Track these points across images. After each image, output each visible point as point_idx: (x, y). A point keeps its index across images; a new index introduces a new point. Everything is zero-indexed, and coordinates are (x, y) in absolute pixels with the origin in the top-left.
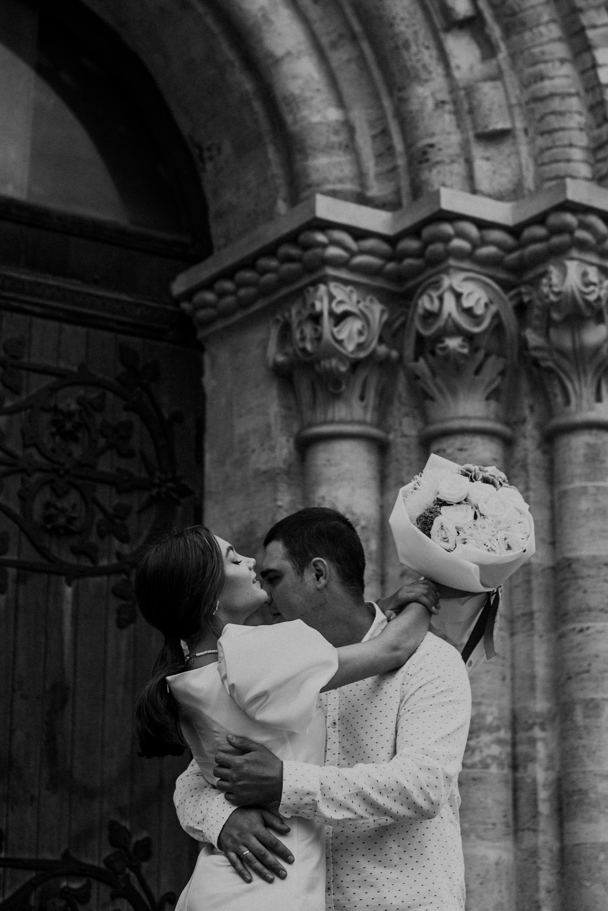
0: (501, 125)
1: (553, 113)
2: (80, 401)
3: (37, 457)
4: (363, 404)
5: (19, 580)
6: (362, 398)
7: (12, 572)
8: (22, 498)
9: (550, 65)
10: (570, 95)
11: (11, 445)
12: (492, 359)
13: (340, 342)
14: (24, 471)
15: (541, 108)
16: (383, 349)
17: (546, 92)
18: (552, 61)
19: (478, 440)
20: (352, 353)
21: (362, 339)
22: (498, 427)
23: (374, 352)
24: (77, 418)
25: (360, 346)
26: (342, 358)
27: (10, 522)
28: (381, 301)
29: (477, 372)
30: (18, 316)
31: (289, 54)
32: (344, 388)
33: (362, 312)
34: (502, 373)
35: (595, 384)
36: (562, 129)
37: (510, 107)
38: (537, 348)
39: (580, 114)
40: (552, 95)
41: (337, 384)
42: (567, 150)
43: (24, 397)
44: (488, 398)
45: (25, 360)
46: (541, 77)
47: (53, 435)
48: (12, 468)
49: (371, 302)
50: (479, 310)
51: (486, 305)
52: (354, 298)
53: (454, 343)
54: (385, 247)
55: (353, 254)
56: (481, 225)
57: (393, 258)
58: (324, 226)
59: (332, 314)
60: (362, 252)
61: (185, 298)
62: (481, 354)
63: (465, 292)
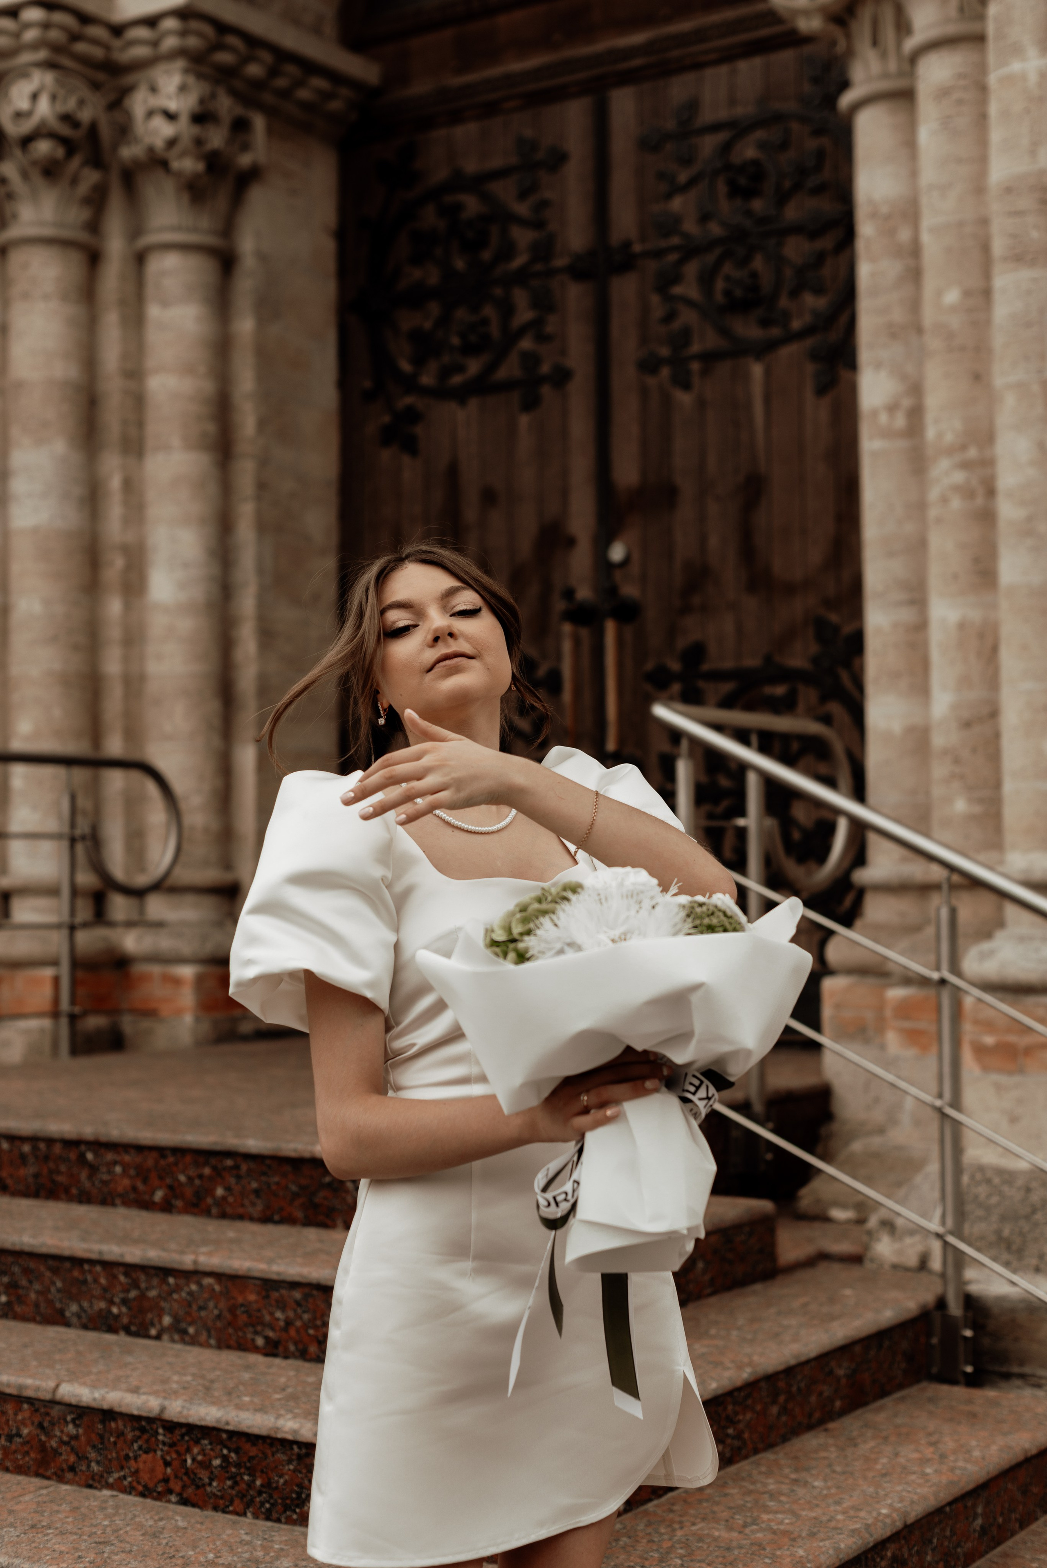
2: (761, 146)
3: (716, 230)
4: (879, 51)
5: (704, 372)
7: (696, 366)
11: (686, 226)
14: (701, 249)
24: (754, 168)
27: (691, 311)
30: (686, 76)
43: (698, 164)
45: (699, 122)
47: (731, 198)
48: (690, 251)
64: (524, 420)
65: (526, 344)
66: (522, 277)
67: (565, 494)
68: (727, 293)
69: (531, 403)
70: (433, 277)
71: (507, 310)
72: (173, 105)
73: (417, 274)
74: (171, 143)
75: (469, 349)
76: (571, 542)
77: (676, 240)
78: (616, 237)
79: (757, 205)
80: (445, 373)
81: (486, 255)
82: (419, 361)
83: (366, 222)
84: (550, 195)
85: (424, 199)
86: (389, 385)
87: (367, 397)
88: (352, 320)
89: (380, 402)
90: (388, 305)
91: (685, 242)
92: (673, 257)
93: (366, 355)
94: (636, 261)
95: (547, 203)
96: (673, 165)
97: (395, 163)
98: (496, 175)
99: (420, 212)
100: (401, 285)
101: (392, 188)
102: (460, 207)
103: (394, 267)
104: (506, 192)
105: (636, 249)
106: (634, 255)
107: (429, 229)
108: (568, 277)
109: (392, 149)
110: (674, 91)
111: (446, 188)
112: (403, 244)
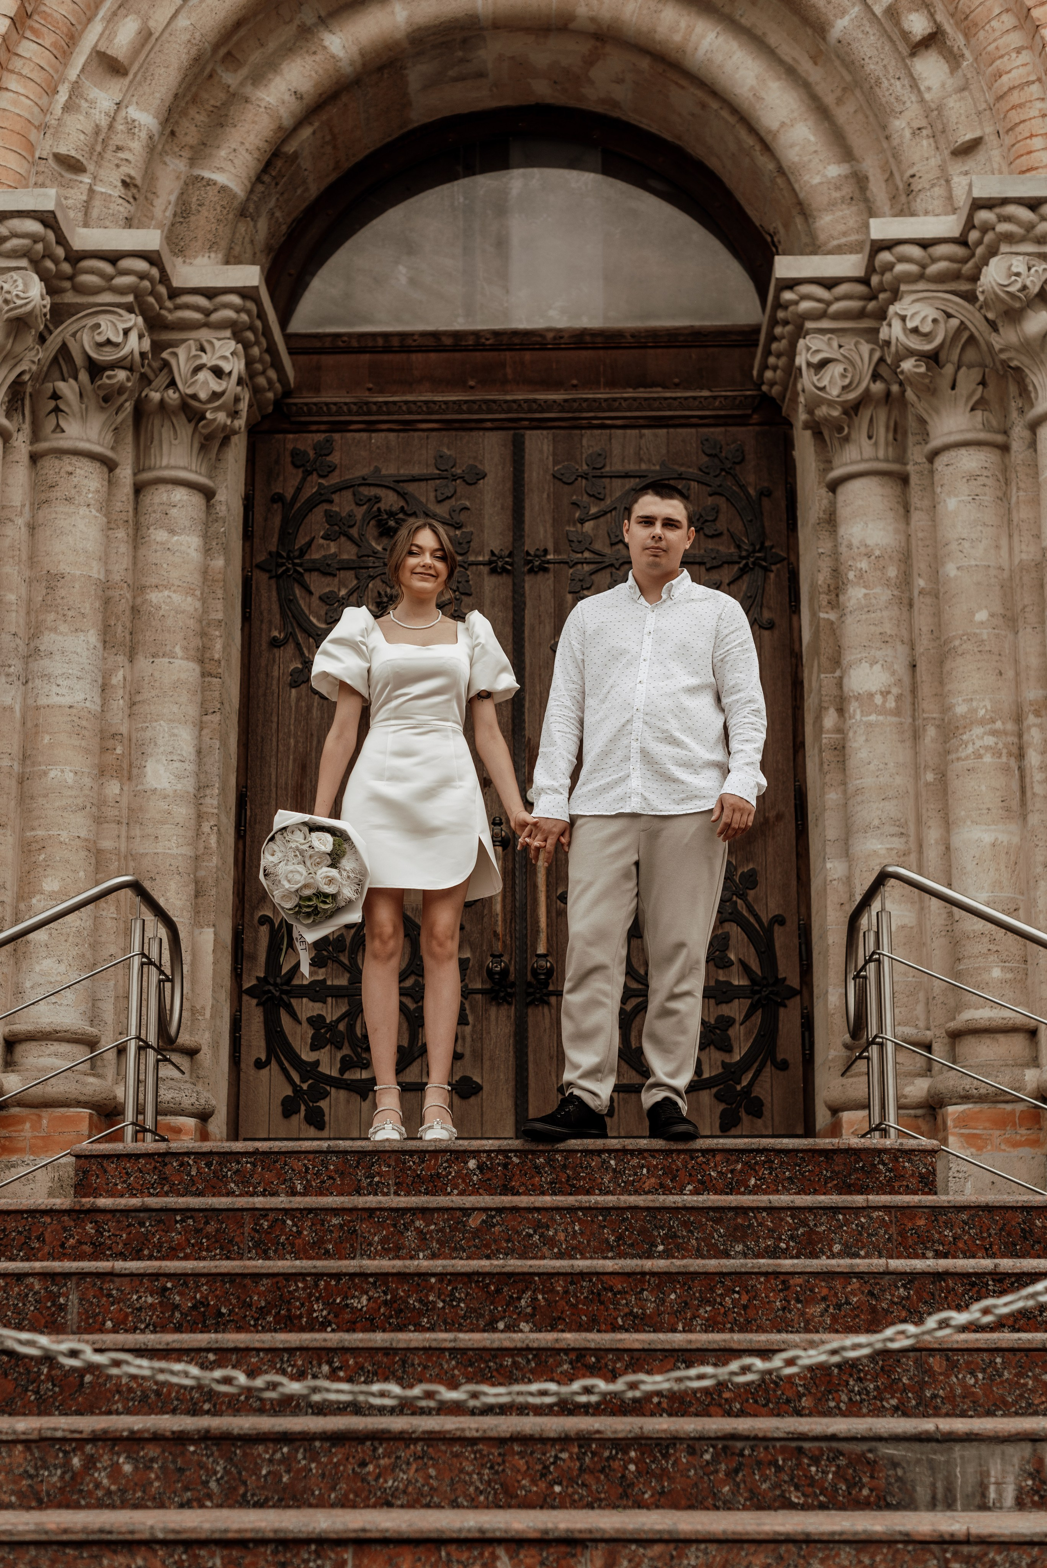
0: (969, 136)
1: (1014, 108)
4: (872, 441)
6: (870, 437)
9: (1007, 59)
10: (1029, 83)
11: (597, 546)
12: (963, 371)
13: (823, 389)
14: (612, 565)
15: (1003, 106)
16: (878, 387)
17: (1005, 89)
18: (1008, 54)
19: (963, 451)
20: (839, 396)
21: (847, 381)
22: (983, 436)
23: (867, 391)
25: (845, 389)
26: (831, 404)
28: (868, 342)
29: (953, 387)
30: (597, 432)
31: (783, 124)
32: (846, 431)
33: (844, 356)
34: (983, 383)
36: (1022, 122)
37: (979, 113)
38: (1002, 351)
39: (1041, 100)
40: (1011, 89)
41: (840, 429)
42: (1029, 142)
43: (608, 501)
44: (972, 409)
45: (607, 469)
46: (998, 75)
48: (601, 565)
49: (856, 345)
50: (926, 328)
51: (935, 321)
52: (835, 344)
53: (907, 365)
54: (860, 289)
55: (829, 304)
56: (925, 244)
57: (872, 297)
58: (791, 284)
59: (809, 364)
60: (837, 299)
61: (761, 381)
62: (949, 369)
63: (909, 313)
70: (349, 553)
72: (227, 367)
73: (333, 548)
74: (216, 396)
77: (587, 554)
78: (529, 546)
83: (278, 498)
84: (468, 504)
85: (340, 488)
86: (300, 637)
87: (275, 643)
88: (261, 577)
89: (290, 648)
90: (300, 570)
91: (598, 558)
92: (586, 568)
93: (275, 607)
94: (551, 566)
95: (467, 509)
96: (585, 498)
97: (312, 454)
98: (414, 479)
99: (336, 497)
100: (316, 556)
101: (307, 473)
102: (378, 499)
103: (307, 539)
104: (424, 493)
105: (550, 557)
106: (548, 562)
107: (344, 514)
108: (485, 570)
109: (307, 442)
110: (584, 442)
111: (365, 482)
112: (316, 522)
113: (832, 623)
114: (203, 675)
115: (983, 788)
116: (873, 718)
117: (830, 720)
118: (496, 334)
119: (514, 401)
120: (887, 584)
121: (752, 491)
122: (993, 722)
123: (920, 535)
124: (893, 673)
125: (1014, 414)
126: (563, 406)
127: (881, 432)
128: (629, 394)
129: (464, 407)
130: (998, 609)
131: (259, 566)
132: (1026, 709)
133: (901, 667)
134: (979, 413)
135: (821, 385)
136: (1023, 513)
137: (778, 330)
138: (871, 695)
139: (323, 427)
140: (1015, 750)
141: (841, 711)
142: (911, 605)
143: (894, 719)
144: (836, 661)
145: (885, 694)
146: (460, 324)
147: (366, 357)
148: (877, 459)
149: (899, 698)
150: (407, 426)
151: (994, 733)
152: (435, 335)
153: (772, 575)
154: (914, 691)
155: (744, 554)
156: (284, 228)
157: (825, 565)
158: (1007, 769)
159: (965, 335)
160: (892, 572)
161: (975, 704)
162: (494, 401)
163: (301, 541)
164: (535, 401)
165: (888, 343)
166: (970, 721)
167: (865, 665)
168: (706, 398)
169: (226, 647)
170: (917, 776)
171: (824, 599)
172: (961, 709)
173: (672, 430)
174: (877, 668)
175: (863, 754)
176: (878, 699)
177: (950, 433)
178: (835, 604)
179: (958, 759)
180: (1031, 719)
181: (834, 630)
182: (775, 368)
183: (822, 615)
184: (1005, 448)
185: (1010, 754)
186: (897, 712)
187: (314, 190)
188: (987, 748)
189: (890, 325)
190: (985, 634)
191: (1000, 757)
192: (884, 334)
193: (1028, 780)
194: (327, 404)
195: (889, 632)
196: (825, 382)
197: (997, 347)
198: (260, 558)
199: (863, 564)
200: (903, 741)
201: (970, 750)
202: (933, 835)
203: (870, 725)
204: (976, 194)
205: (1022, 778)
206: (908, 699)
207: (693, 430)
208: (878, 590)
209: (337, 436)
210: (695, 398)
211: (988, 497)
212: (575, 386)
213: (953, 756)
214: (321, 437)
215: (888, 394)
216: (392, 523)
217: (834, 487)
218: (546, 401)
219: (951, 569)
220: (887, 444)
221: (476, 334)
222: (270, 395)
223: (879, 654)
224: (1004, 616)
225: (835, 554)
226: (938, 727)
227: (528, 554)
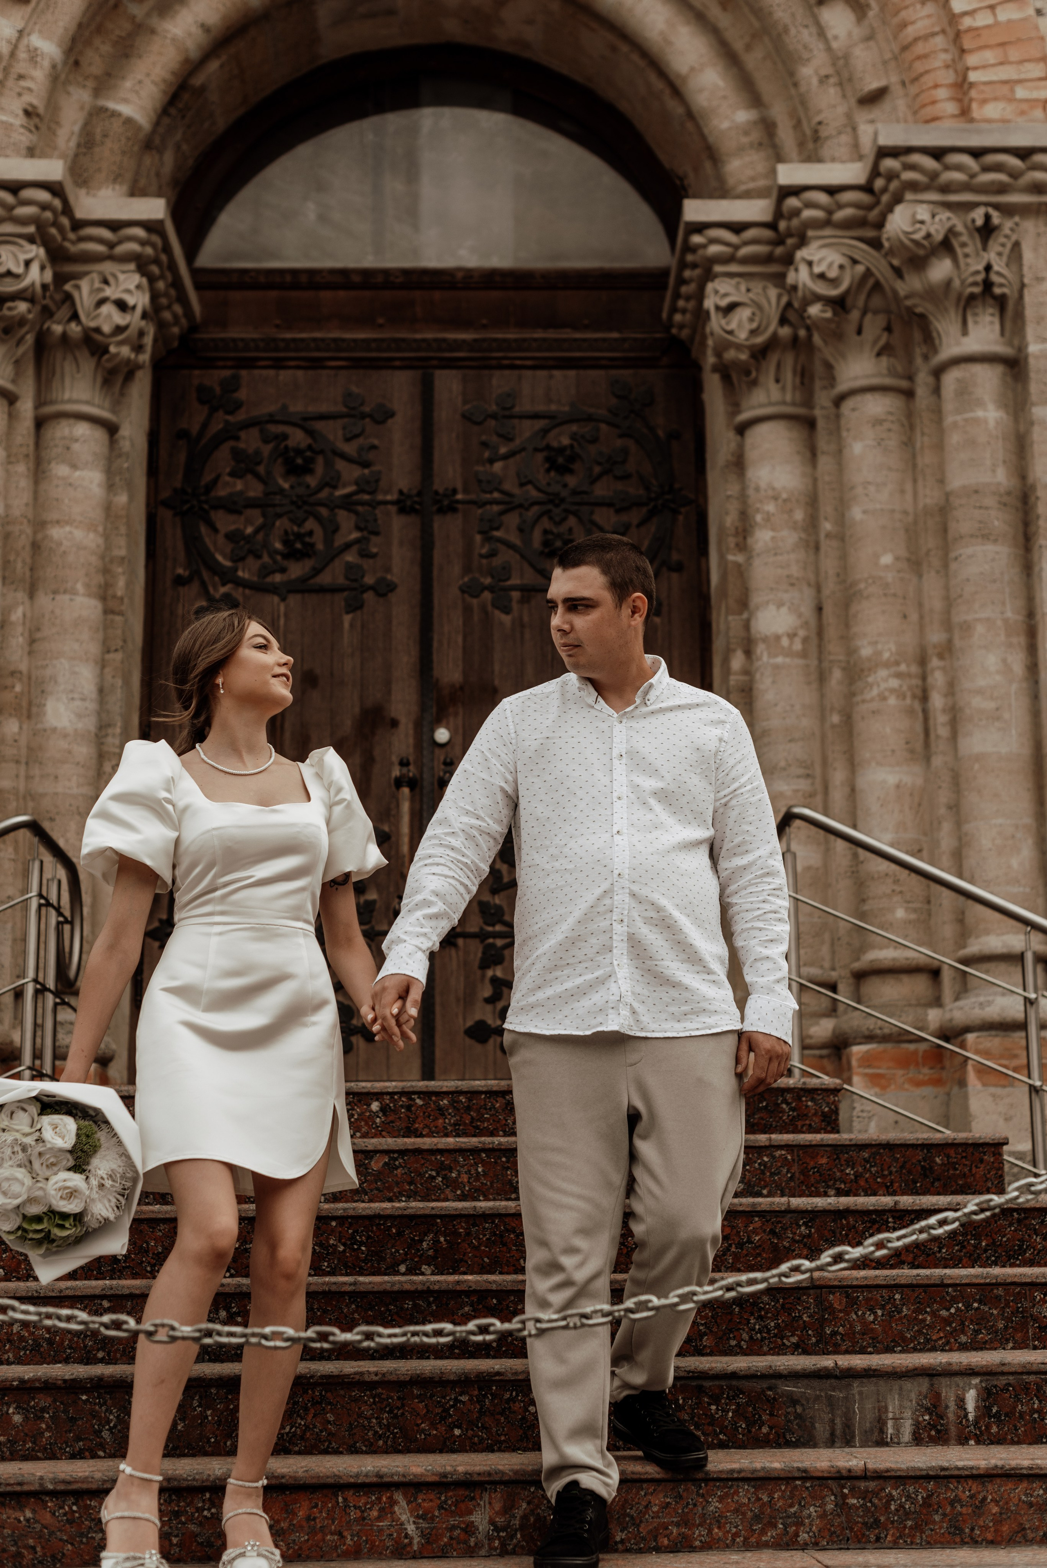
0: (877, 85)
1: (919, 58)
2: (573, 437)
3: (534, 493)
4: (780, 385)
5: (523, 601)
6: (777, 381)
7: (516, 595)
8: (521, 530)
9: (911, 9)
10: (933, 34)
11: (507, 486)
12: (869, 317)
13: (731, 333)
14: (520, 506)
15: (908, 56)
16: (785, 332)
17: (910, 39)
18: (913, 5)
19: (869, 397)
20: (747, 339)
21: (754, 325)
22: (888, 381)
23: (775, 335)
24: (568, 452)
25: (753, 332)
26: (739, 347)
27: (511, 552)
28: (776, 286)
29: (859, 332)
30: (507, 372)
31: (692, 69)
32: (754, 374)
33: (752, 300)
34: (888, 329)
35: (960, 319)
36: (927, 72)
37: (885, 63)
38: (907, 297)
39: (946, 51)
40: (916, 40)
41: (748, 373)
42: (933, 92)
43: (518, 442)
44: (879, 354)
45: (517, 409)
46: (904, 25)
47: (548, 471)
48: (510, 505)
49: (765, 288)
50: (833, 274)
51: (841, 267)
52: (743, 288)
53: (814, 310)
54: (767, 233)
55: (737, 247)
56: (831, 190)
57: (780, 241)
58: (700, 227)
59: (718, 308)
60: (746, 243)
61: (670, 324)
62: (855, 315)
63: (815, 258)
64: (347, 619)
65: (350, 557)
66: (348, 503)
67: (388, 683)
68: (546, 543)
69: (355, 606)
70: (255, 490)
71: (332, 528)
72: (131, 301)
73: (239, 486)
74: (119, 329)
75: (292, 554)
76: (394, 723)
77: (496, 495)
78: (439, 486)
79: (572, 481)
80: (265, 571)
81: (312, 481)
82: (238, 559)
83: (183, 434)
84: (376, 442)
85: (247, 425)
86: (206, 575)
87: (180, 581)
88: (166, 514)
89: (195, 587)
90: (206, 507)
91: (507, 499)
92: (496, 508)
93: (180, 545)
94: (460, 506)
95: (374, 447)
96: (495, 439)
97: (218, 390)
98: (322, 417)
99: (243, 434)
100: (221, 492)
101: (213, 410)
102: (285, 437)
103: (213, 476)
104: (333, 432)
105: (459, 496)
106: (458, 502)
107: (251, 451)
108: (393, 509)
109: (214, 378)
110: (494, 382)
111: (272, 419)
112: (223, 458)
113: (738, 565)
114: (107, 611)
115: (888, 730)
116: (780, 660)
117: (737, 661)
118: (407, 273)
119: (424, 340)
120: (794, 527)
121: (661, 433)
122: (897, 663)
123: (827, 478)
124: (800, 616)
125: (919, 361)
126: (472, 345)
127: (788, 376)
128: (539, 334)
129: (373, 345)
130: (903, 553)
131: (165, 504)
132: (930, 651)
133: (807, 610)
134: (884, 360)
135: (729, 328)
136: (926, 459)
137: (687, 274)
138: (778, 638)
139: (229, 363)
140: (919, 692)
141: (748, 653)
142: (817, 548)
143: (800, 662)
144: (744, 604)
145: (792, 636)
146: (369, 262)
147: (273, 294)
148: (784, 403)
149: (805, 640)
150: (315, 364)
151: (898, 675)
152: (344, 273)
153: (681, 518)
154: (820, 633)
155: (653, 495)
156: (190, 162)
157: (733, 508)
158: (911, 712)
159: (871, 282)
160: (799, 515)
161: (880, 647)
162: (403, 340)
163: (207, 478)
164: (444, 340)
165: (794, 288)
166: (875, 664)
167: (772, 608)
168: (616, 340)
169: (129, 584)
170: (823, 718)
171: (731, 541)
172: (866, 651)
173: (582, 372)
174: (784, 610)
175: (770, 696)
176: (785, 642)
177: (856, 378)
178: (742, 546)
179: (864, 701)
180: (935, 662)
181: (742, 573)
182: (684, 311)
183: (731, 558)
184: (909, 394)
185: (914, 697)
186: (804, 654)
187: (221, 124)
188: (892, 691)
189: (796, 270)
190: (890, 577)
191: (904, 698)
192: (791, 278)
193: (931, 722)
194: (234, 340)
195: (796, 574)
196: (733, 326)
197: (902, 293)
198: (165, 494)
199: (771, 507)
200: (809, 683)
201: (875, 692)
202: (838, 776)
203: (777, 667)
204: (883, 141)
205: (926, 720)
206: (814, 641)
207: (601, 373)
208: (785, 533)
209: (244, 373)
210: (604, 340)
211: (893, 442)
212: (484, 327)
213: (858, 698)
214: (227, 373)
215: (795, 339)
216: (299, 461)
217: (742, 429)
218: (455, 341)
219: (856, 513)
220: (794, 388)
221: (386, 272)
222: (176, 330)
223: (786, 597)
224: (908, 560)
225: (743, 497)
226: (844, 669)
227: (436, 493)
